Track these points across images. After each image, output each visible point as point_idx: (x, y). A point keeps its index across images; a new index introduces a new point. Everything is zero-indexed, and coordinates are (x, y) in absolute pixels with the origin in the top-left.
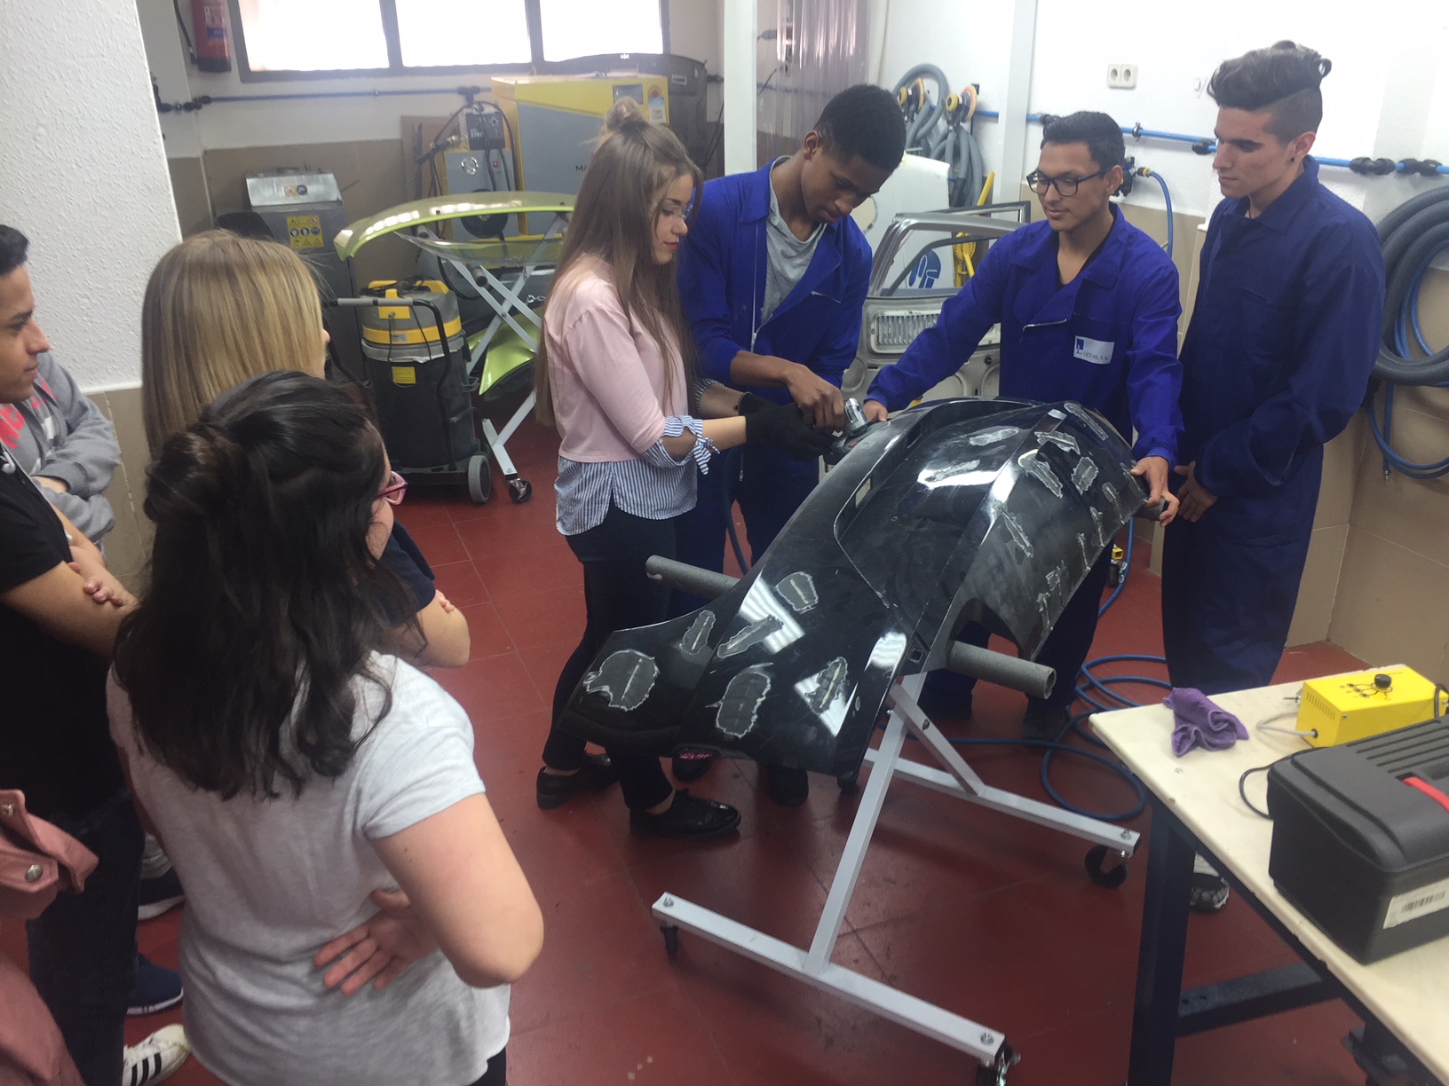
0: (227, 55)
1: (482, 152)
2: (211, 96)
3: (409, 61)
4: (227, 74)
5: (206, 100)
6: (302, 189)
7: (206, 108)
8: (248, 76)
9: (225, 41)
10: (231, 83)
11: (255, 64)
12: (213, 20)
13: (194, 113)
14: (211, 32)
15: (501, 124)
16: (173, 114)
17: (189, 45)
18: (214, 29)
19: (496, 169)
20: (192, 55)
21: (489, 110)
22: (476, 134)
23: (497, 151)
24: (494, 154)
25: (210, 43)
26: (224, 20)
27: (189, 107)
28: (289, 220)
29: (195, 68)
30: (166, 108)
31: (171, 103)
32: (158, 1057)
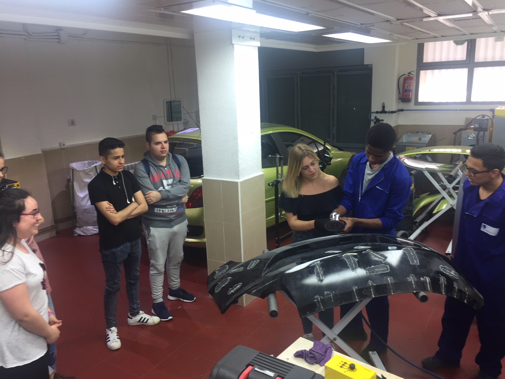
0: (410, 97)
1: (477, 132)
2: (404, 109)
3: (473, 99)
4: (410, 103)
5: (402, 110)
6: (420, 139)
7: (401, 113)
8: (417, 103)
9: (411, 93)
10: (412, 105)
11: (420, 100)
12: (407, 87)
13: (394, 114)
14: (406, 91)
15: (488, 123)
16: (387, 114)
17: (400, 94)
18: (407, 90)
19: (481, 138)
20: (400, 97)
21: (486, 118)
22: (477, 126)
23: (483, 132)
24: (481, 133)
25: (405, 94)
26: (411, 87)
27: (392, 112)
28: (407, 148)
29: (400, 101)
30: (386, 112)
31: (388, 111)
32: (148, 319)
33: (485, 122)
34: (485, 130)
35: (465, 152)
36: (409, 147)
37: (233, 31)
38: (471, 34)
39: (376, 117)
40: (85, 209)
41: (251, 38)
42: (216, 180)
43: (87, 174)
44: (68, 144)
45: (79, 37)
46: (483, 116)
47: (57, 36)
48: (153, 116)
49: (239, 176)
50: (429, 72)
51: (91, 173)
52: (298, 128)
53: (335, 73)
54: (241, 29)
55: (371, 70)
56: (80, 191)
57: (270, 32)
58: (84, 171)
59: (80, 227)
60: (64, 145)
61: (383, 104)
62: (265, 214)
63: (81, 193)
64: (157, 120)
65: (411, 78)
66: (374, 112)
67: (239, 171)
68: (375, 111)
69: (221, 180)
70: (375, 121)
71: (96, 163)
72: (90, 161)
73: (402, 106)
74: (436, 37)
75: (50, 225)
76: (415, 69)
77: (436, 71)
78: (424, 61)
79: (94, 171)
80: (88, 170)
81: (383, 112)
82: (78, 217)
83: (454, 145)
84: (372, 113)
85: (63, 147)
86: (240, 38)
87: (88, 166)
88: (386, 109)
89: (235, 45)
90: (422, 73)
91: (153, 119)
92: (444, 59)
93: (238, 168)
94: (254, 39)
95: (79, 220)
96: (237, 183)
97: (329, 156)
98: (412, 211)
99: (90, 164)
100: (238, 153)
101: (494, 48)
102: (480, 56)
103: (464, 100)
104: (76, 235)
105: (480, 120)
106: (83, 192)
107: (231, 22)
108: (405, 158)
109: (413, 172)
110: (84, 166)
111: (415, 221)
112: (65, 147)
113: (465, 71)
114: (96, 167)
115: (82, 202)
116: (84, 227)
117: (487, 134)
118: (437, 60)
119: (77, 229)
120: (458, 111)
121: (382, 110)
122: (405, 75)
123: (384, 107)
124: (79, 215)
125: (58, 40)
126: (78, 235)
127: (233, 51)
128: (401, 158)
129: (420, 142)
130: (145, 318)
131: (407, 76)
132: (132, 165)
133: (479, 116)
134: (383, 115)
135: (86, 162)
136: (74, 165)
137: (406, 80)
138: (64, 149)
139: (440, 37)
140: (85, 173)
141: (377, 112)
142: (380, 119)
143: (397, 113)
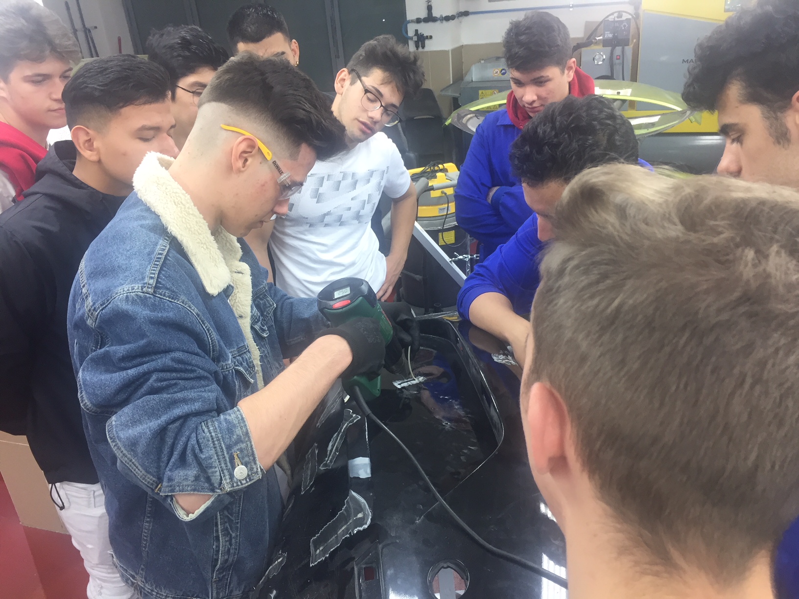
1: (609, 49)
2: (471, 10)
5: (466, 14)
6: (503, 71)
7: (465, 20)
10: (483, 3)
13: (451, 22)
15: (629, 27)
16: (438, 22)
19: (618, 61)
21: (625, 17)
22: (609, 35)
23: (621, 47)
24: (618, 50)
27: (448, 19)
28: (480, 92)
30: (434, 20)
31: (438, 16)
33: (625, 26)
34: (624, 43)
36: (483, 91)
39: (417, 31)
46: (620, 14)
61: (429, 1)
66: (412, 21)
68: (414, 18)
70: (416, 39)
73: (466, 4)
81: (430, 18)
84: (409, 22)
88: (436, 13)
105: (614, 22)
108: (472, 115)
117: (629, 50)
120: (571, 7)
121: (427, 16)
123: (430, 8)
128: (462, 115)
129: (503, 78)
133: (612, 14)
134: (431, 24)
141: (418, 21)
142: (425, 35)
143: (456, 20)
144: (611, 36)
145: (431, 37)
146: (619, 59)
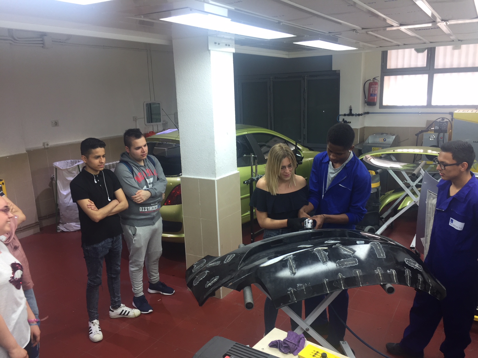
0: (375, 101)
1: (437, 134)
2: (370, 112)
3: (433, 103)
4: (375, 106)
5: (368, 113)
6: (385, 140)
7: (367, 116)
8: (382, 106)
9: (376, 97)
10: (376, 109)
11: (385, 103)
12: (373, 92)
13: (361, 116)
14: (371, 95)
15: (447, 125)
16: (354, 116)
17: (366, 98)
18: (373, 94)
19: (441, 140)
20: (366, 101)
21: (445, 120)
22: (437, 128)
23: (443, 134)
24: (441, 135)
25: (371, 98)
26: (376, 91)
27: (359, 115)
28: (373, 148)
29: (366, 104)
30: (353, 115)
31: (355, 114)
32: (129, 312)
33: (445, 124)
34: (445, 131)
35: (427, 152)
36: (374, 148)
37: (209, 38)
38: (431, 42)
39: (344, 119)
40: (68, 207)
41: (226, 45)
42: (194, 179)
43: (70, 172)
44: (52, 143)
45: (62, 42)
46: (443, 119)
47: (41, 41)
48: (133, 117)
49: (216, 174)
50: (392, 78)
51: (74, 172)
52: (271, 129)
53: (306, 78)
54: (217, 36)
55: (338, 75)
56: (64, 189)
57: (244, 39)
58: (67, 169)
59: (63, 224)
60: (48, 145)
61: (351, 107)
62: (241, 210)
63: (64, 191)
64: (137, 121)
65: (376, 83)
66: (342, 115)
67: (215, 170)
68: (343, 113)
69: (199, 179)
71: (79, 162)
72: (72, 160)
73: (368, 109)
74: (399, 45)
75: (34, 222)
76: (379, 75)
77: (399, 77)
78: (388, 68)
79: (77, 170)
80: (71, 169)
81: (351, 114)
82: (61, 214)
83: (417, 145)
84: (340, 115)
85: (46, 147)
86: (216, 44)
87: (71, 165)
88: (353, 112)
89: (211, 51)
90: (386, 78)
91: (134, 120)
92: (406, 66)
93: (215, 167)
94: (229, 45)
95: (62, 217)
96: (213, 181)
97: (300, 156)
98: (378, 208)
99: (72, 163)
100: (214, 152)
101: (452, 55)
102: (439, 63)
103: (425, 104)
104: (60, 231)
105: (440, 122)
106: (66, 190)
107: (208, 30)
108: (371, 158)
109: (378, 171)
110: (67, 165)
111: (381, 217)
112: (49, 146)
113: (426, 76)
114: (78, 165)
115: (65, 199)
116: (67, 223)
117: (447, 135)
118: (400, 66)
119: (61, 225)
120: (419, 113)
121: (349, 113)
122: (370, 80)
123: (351, 110)
124: (62, 212)
125: (42, 45)
126: (61, 231)
127: (210, 56)
128: (367, 157)
129: (384, 142)
130: (126, 311)
131: (372, 81)
132: (113, 164)
133: (439, 119)
134: (351, 117)
135: (69, 161)
136: (57, 164)
137: (371, 84)
138: (47, 148)
139: (402, 45)
140: (68, 171)
141: (345, 115)
142: (347, 121)
143: (363, 115)
144: (438, 128)
145: (350, 122)
146: (442, 138)
